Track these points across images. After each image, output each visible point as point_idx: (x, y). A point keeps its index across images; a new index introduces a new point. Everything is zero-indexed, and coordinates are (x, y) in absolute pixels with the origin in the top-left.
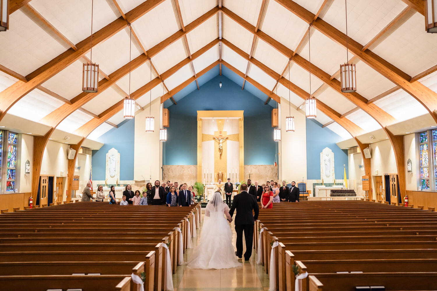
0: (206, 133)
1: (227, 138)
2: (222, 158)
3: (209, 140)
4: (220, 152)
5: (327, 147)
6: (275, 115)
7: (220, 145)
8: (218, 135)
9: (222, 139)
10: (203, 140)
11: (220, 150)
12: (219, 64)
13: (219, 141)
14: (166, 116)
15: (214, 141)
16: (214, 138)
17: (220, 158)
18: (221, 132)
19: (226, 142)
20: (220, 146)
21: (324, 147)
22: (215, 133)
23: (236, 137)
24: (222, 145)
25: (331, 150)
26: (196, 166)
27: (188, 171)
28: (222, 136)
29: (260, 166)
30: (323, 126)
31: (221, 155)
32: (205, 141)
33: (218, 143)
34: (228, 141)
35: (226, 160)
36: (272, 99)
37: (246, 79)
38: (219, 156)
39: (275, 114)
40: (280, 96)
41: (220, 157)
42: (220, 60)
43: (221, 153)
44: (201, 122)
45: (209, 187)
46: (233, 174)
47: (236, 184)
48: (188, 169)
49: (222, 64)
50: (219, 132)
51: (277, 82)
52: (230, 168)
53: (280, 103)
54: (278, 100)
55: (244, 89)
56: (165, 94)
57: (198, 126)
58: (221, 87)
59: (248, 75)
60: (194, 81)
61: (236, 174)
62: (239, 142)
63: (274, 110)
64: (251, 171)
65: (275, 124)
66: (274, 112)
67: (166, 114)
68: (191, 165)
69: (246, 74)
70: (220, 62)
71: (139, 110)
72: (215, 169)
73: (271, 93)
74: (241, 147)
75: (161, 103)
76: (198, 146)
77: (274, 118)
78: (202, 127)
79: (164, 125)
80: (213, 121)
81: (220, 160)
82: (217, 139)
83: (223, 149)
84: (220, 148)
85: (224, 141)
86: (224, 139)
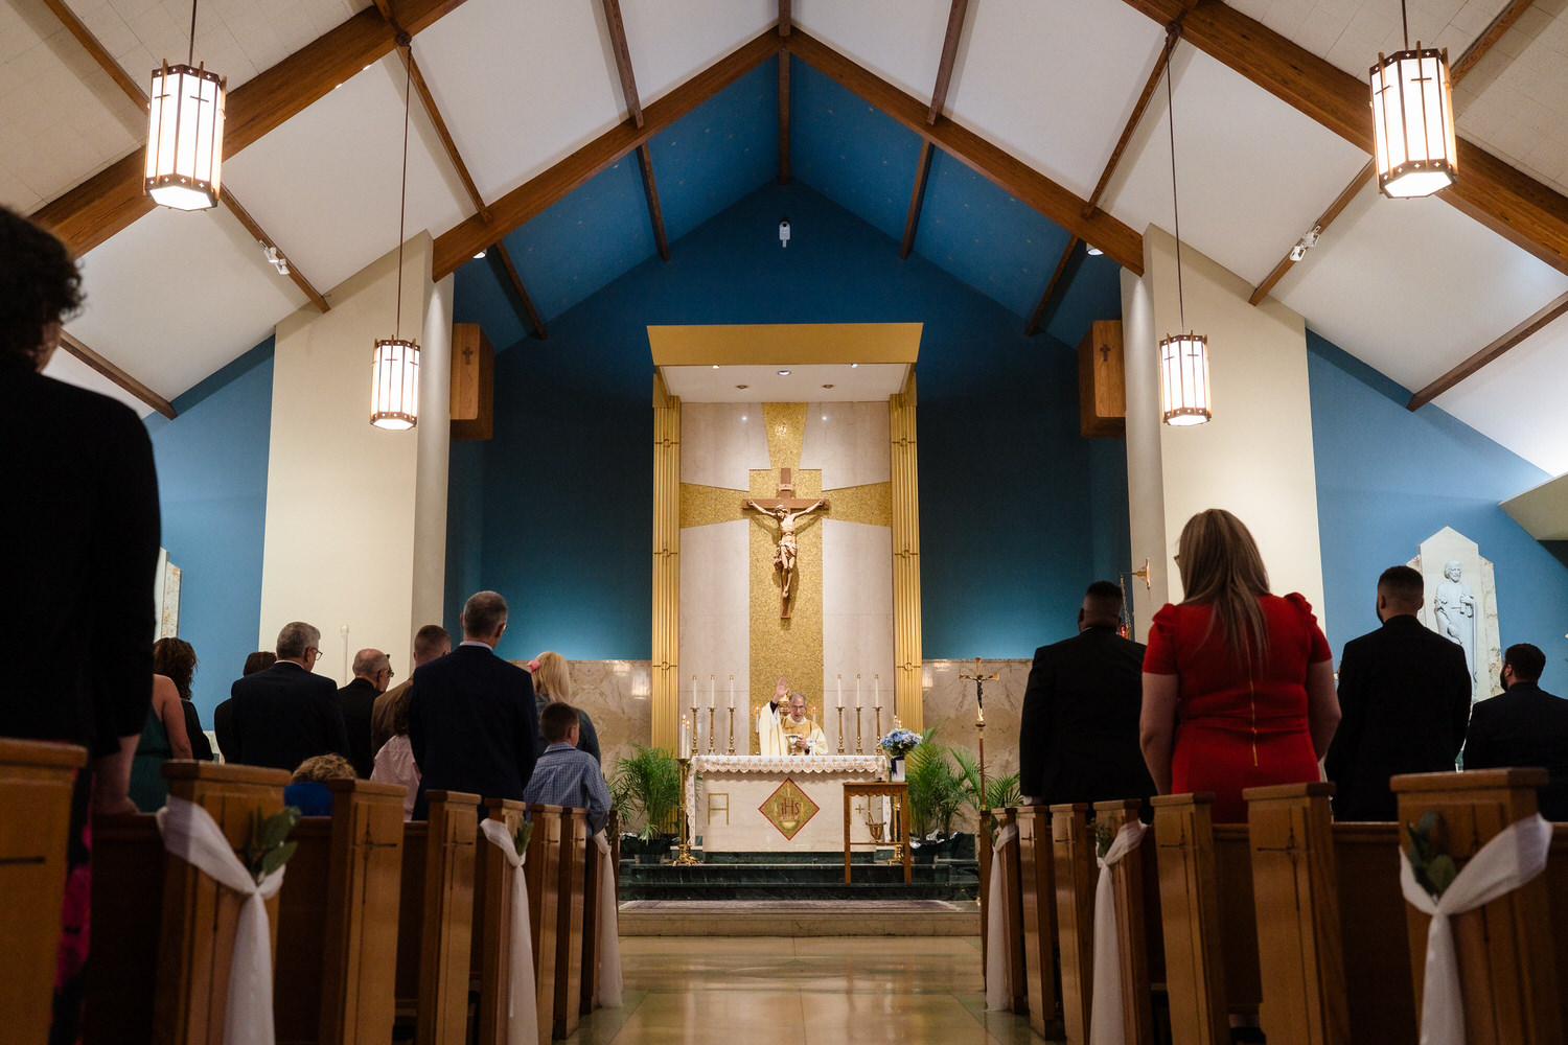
0: (705, 479)
1: (823, 508)
2: (794, 621)
3: (719, 517)
4: (784, 582)
5: (1447, 528)
6: (1105, 360)
7: (782, 542)
8: (768, 489)
9: (793, 510)
10: (684, 520)
11: (785, 575)
12: (777, 57)
13: (780, 519)
14: (470, 368)
15: (747, 521)
16: (749, 509)
17: (786, 619)
18: (786, 474)
19: (815, 528)
20: (783, 550)
21: (1430, 529)
22: (753, 480)
23: (877, 502)
24: (791, 546)
25: (1476, 546)
26: (645, 661)
27: (602, 694)
28: (792, 493)
29: (1016, 666)
30: (1415, 401)
31: (787, 601)
32: (699, 524)
33: (770, 537)
34: (829, 527)
35: (820, 632)
36: (1096, 252)
37: (937, 135)
38: (777, 605)
39: (1105, 350)
40: (1140, 228)
41: (785, 612)
42: (785, 32)
43: (789, 591)
44: (675, 415)
45: (713, 769)
46: (859, 710)
47: (889, 741)
48: (602, 681)
49: (791, 54)
50: (776, 474)
51: (1165, 43)
52: (840, 676)
53: (1139, 270)
54: (1129, 250)
55: (910, 250)
56: (462, 219)
57: (657, 439)
58: (785, 245)
59: (948, 104)
60: (631, 148)
61: (878, 710)
62: (894, 526)
63: (1098, 326)
64: (964, 696)
65: (1103, 410)
66: (1097, 346)
67: (472, 353)
68: (616, 662)
69: (934, 100)
70: (785, 40)
71: (303, 308)
72: (751, 681)
73: (1083, 216)
74: (905, 555)
75: (435, 279)
76: (655, 550)
77: (1101, 373)
78: (680, 443)
79: (457, 418)
80: (744, 418)
81: (782, 632)
82: (765, 512)
83: (798, 565)
84: (781, 562)
85: (804, 521)
86: (807, 511)
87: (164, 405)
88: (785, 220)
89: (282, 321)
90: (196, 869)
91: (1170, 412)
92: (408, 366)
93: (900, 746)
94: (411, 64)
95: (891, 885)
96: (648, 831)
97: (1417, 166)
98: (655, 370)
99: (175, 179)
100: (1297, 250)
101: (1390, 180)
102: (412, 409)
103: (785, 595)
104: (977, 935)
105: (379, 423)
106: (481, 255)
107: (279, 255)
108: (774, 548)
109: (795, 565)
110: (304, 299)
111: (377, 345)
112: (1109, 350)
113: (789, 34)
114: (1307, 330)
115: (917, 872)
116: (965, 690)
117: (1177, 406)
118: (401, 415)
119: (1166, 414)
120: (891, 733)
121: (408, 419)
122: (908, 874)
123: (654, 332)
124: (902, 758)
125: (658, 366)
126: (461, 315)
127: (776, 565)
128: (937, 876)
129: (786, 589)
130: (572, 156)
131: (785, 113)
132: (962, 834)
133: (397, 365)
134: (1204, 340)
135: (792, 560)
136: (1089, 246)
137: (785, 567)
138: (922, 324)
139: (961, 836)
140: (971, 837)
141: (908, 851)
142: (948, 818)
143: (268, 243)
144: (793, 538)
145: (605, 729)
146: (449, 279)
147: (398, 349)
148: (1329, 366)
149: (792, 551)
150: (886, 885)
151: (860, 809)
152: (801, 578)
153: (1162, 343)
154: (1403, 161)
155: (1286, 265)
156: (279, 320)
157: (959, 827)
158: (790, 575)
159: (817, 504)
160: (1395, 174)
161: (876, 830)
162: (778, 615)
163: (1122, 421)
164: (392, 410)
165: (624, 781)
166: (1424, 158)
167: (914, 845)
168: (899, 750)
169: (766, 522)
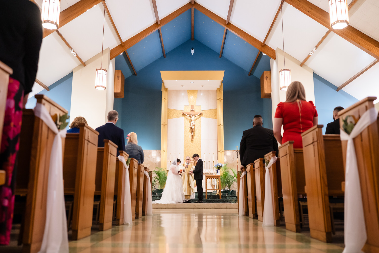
0: (173, 107)
2: (194, 141)
3: (177, 116)
4: (192, 132)
6: (267, 80)
7: (191, 122)
8: (188, 110)
9: (194, 115)
10: (169, 117)
11: (192, 130)
12: (191, 9)
13: (191, 117)
14: (119, 81)
15: (183, 117)
16: (184, 115)
17: (192, 140)
18: (192, 107)
19: (199, 119)
20: (192, 124)
22: (185, 108)
23: (214, 113)
24: (194, 123)
26: (159, 150)
27: (149, 158)
28: (194, 111)
30: (338, 89)
31: (193, 136)
32: (172, 118)
33: (189, 121)
34: (202, 118)
35: (200, 143)
36: (265, 54)
37: (228, 27)
38: (190, 137)
39: (267, 77)
40: (275, 49)
41: (192, 138)
43: (193, 134)
44: (167, 92)
46: (209, 161)
47: (216, 166)
48: (149, 155)
49: (194, 8)
50: (190, 107)
51: (281, 3)
52: (205, 154)
53: (275, 58)
54: (273, 54)
55: (222, 56)
56: (117, 45)
57: (162, 98)
58: (192, 54)
59: (230, 20)
60: (157, 29)
61: (214, 161)
62: (218, 119)
63: (265, 72)
64: (234, 159)
65: (266, 91)
66: (265, 76)
67: (119, 77)
68: (152, 150)
69: (227, 18)
70: (193, 5)
71: (80, 65)
72: (184, 155)
73: (262, 46)
74: (220, 125)
75: (111, 59)
76: (162, 124)
77: (266, 83)
78: (168, 99)
79: (116, 92)
80: (183, 94)
81: (191, 144)
82: (187, 115)
83: (195, 128)
84: (191, 127)
85: (197, 117)
86: (197, 115)
87: (46, 87)
88: (193, 48)
89: (75, 68)
90: (42, 121)
91: (282, 87)
92: (104, 75)
93: (219, 167)
94: (105, 6)
95: (217, 199)
96: (159, 187)
97: (340, 21)
98: (162, 82)
99: (48, 21)
100: (311, 52)
101: (333, 25)
102: (105, 85)
103: (192, 135)
104: (237, 208)
105: (97, 88)
106: (122, 54)
107: (74, 51)
108: (190, 124)
109: (194, 128)
110: (80, 63)
111: (97, 70)
112: (268, 78)
113: (194, 3)
114: (313, 73)
115: (222, 196)
116: (234, 157)
117: (283, 86)
118: (102, 86)
119: (281, 87)
120: (217, 164)
121: (104, 87)
122: (220, 197)
123: (162, 72)
124: (219, 170)
125: (163, 80)
126: (117, 68)
127: (190, 128)
128: (227, 197)
129: (192, 133)
130: (143, 31)
131: (193, 23)
132: (233, 190)
133: (101, 75)
134: (290, 70)
135: (194, 127)
136: (263, 53)
137: (192, 128)
138: (224, 71)
139: (233, 191)
140: (235, 191)
141: (220, 192)
142: (230, 187)
143: (71, 48)
144: (194, 121)
145: (150, 166)
146: (114, 59)
147: (102, 71)
148: (318, 81)
149: (194, 125)
150: (215, 199)
151: (209, 182)
152: (196, 131)
153: (280, 71)
154: (337, 20)
155: (309, 56)
156: (74, 68)
157: (232, 189)
158: (193, 130)
159: (200, 114)
160: (335, 23)
161: (213, 186)
162: (191, 139)
163: (271, 94)
164: (100, 85)
165: (154, 178)
166: (341, 20)
167: (222, 191)
168: (219, 168)
169: (188, 118)
